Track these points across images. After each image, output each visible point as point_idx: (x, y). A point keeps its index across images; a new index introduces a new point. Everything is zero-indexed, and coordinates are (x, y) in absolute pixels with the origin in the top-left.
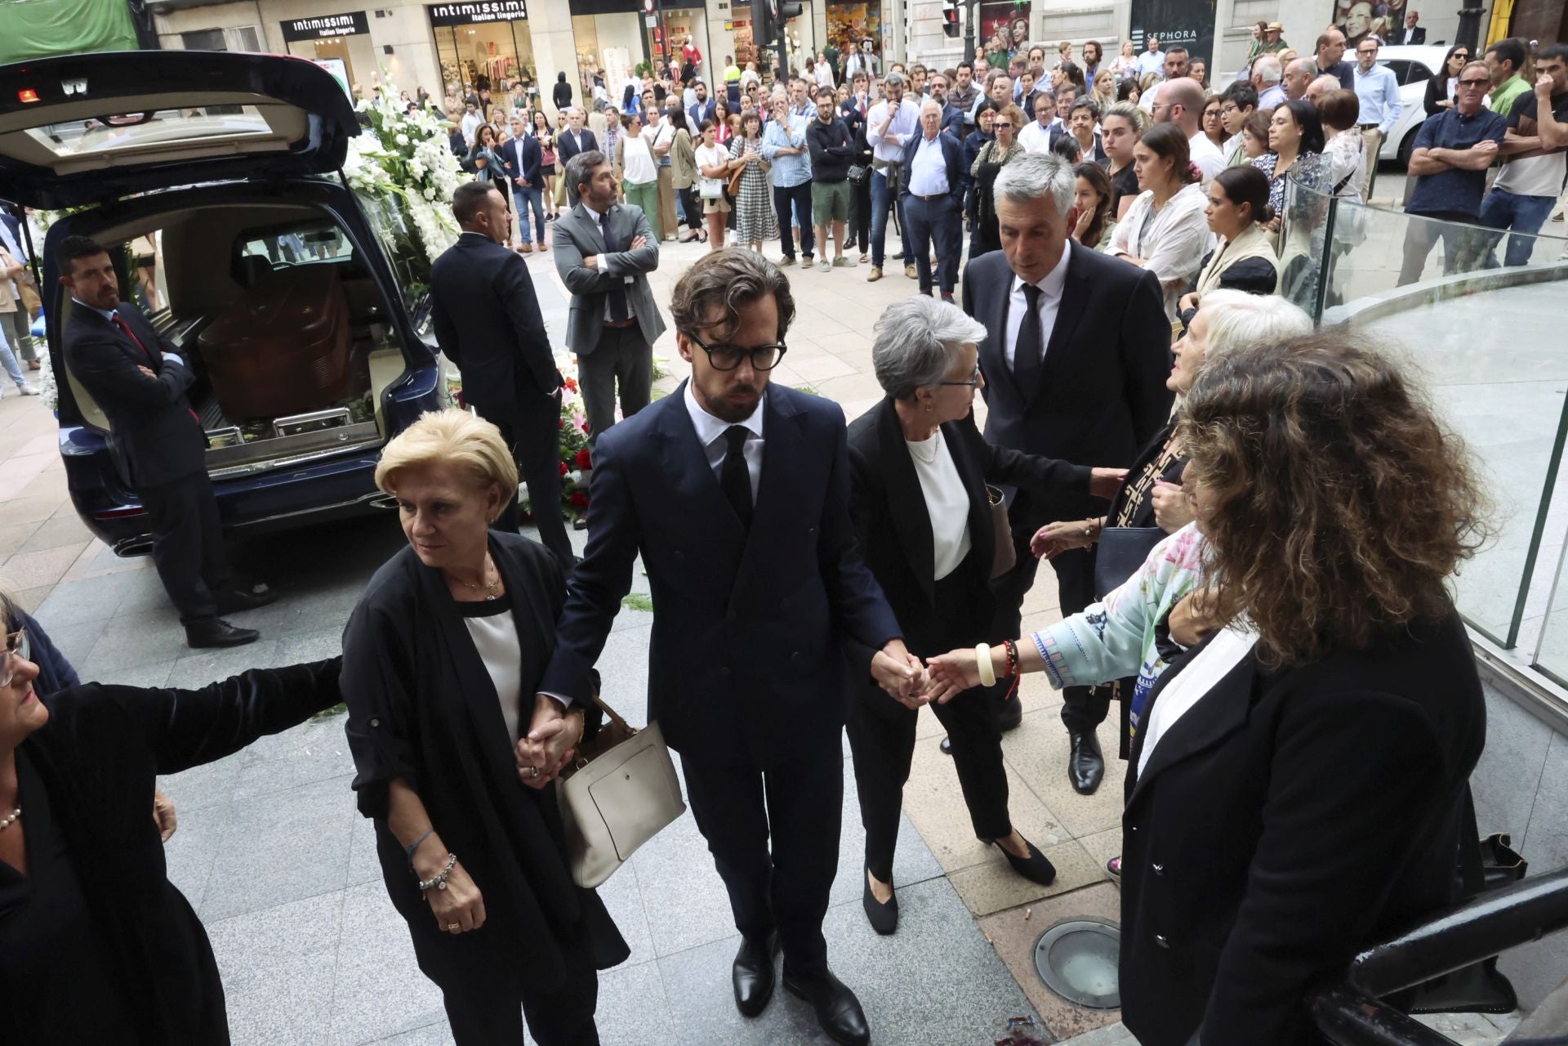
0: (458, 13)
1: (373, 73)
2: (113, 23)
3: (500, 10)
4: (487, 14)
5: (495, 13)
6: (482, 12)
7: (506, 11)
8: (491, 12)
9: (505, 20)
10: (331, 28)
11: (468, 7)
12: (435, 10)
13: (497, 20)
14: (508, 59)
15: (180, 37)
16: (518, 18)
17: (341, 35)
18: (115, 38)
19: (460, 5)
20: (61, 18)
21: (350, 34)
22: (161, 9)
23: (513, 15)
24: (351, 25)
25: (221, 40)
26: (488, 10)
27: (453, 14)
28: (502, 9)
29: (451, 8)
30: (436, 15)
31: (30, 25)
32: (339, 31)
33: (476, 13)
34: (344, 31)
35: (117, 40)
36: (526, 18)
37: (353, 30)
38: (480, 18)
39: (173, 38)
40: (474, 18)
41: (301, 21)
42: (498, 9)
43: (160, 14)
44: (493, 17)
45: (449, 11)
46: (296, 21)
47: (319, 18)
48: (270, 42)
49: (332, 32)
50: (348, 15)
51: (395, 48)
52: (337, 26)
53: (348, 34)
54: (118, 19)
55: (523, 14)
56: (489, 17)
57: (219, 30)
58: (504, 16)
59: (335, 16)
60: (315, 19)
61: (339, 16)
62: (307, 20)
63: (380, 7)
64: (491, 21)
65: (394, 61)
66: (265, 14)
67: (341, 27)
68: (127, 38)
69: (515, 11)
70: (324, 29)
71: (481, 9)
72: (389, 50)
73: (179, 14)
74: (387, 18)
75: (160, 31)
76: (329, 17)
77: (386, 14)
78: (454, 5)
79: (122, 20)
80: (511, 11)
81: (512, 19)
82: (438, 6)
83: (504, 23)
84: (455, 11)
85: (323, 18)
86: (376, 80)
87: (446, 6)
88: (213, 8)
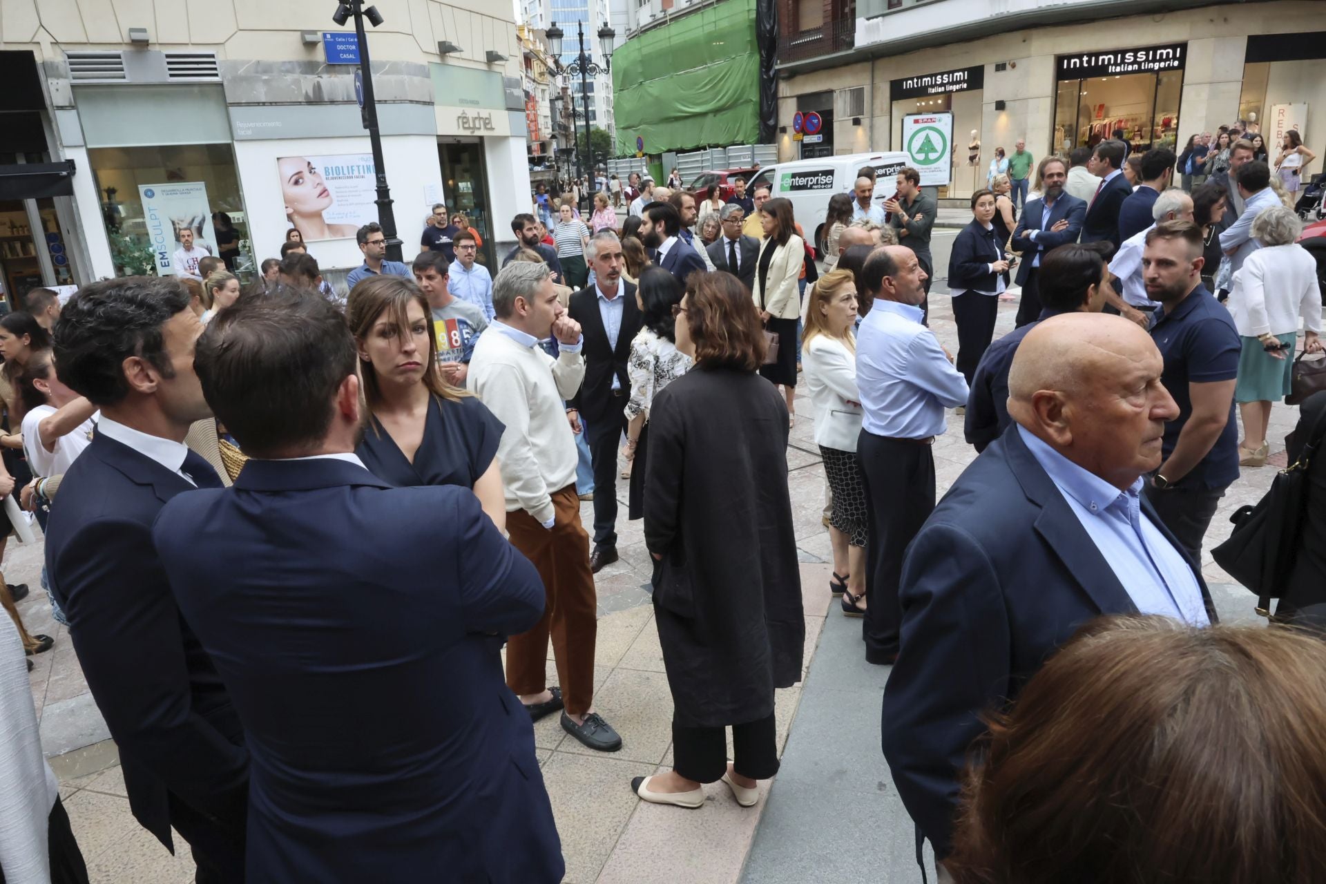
0: (1093, 64)
1: (974, 132)
2: (744, 88)
3: (1147, 60)
4: (1129, 64)
5: (1139, 64)
6: (1123, 62)
7: (1154, 60)
8: (1132, 64)
9: (1152, 70)
10: (942, 85)
11: (1106, 58)
12: (1066, 61)
13: (1139, 71)
14: (1120, 121)
15: (795, 99)
16: (1170, 68)
17: (951, 91)
18: (741, 101)
19: (1097, 54)
20: (706, 85)
21: (962, 90)
22: (786, 75)
23: (1162, 65)
24: (964, 81)
25: (831, 101)
26: (1132, 59)
27: (1085, 65)
28: (1150, 58)
29: (1085, 59)
30: (1065, 67)
31: (682, 92)
32: (949, 88)
33: (1116, 64)
34: (955, 88)
35: (742, 103)
36: (1182, 66)
37: (965, 86)
38: (1118, 69)
39: (789, 101)
40: (1111, 69)
41: (912, 79)
42: (1144, 57)
43: (784, 79)
44: (1136, 67)
45: (1081, 62)
46: (907, 80)
47: (931, 76)
48: (874, 101)
49: (941, 89)
50: (963, 70)
51: (1007, 104)
52: (949, 83)
53: (957, 91)
54: (749, 83)
55: (1176, 63)
56: (1130, 68)
57: (831, 92)
58: (1151, 65)
59: (948, 73)
60: (926, 76)
61: (953, 72)
62: (918, 78)
63: (1000, 60)
64: (1133, 72)
65: (1003, 118)
66: (878, 74)
67: (953, 83)
68: (752, 101)
69: (1168, 59)
70: (932, 86)
71: (1123, 58)
72: (1000, 106)
73: (799, 79)
74: (1009, 71)
75: (780, 95)
76: (942, 74)
77: (1008, 67)
78: (1090, 55)
79: (751, 85)
80: (1161, 60)
81: (1160, 69)
82: (1069, 57)
83: (1149, 74)
84: (1089, 62)
85: (936, 75)
86: (975, 139)
87: (1080, 56)
88: (832, 71)
